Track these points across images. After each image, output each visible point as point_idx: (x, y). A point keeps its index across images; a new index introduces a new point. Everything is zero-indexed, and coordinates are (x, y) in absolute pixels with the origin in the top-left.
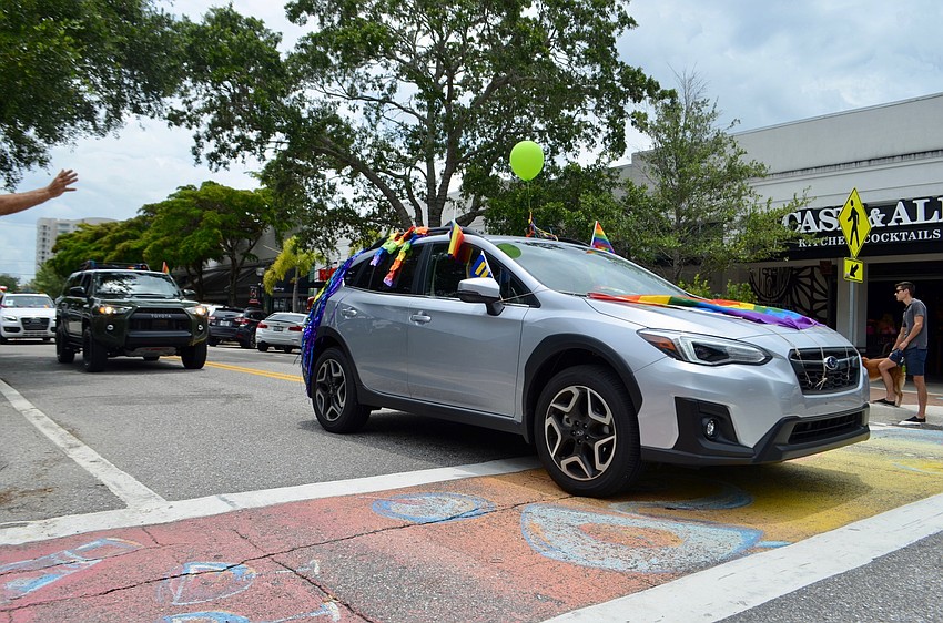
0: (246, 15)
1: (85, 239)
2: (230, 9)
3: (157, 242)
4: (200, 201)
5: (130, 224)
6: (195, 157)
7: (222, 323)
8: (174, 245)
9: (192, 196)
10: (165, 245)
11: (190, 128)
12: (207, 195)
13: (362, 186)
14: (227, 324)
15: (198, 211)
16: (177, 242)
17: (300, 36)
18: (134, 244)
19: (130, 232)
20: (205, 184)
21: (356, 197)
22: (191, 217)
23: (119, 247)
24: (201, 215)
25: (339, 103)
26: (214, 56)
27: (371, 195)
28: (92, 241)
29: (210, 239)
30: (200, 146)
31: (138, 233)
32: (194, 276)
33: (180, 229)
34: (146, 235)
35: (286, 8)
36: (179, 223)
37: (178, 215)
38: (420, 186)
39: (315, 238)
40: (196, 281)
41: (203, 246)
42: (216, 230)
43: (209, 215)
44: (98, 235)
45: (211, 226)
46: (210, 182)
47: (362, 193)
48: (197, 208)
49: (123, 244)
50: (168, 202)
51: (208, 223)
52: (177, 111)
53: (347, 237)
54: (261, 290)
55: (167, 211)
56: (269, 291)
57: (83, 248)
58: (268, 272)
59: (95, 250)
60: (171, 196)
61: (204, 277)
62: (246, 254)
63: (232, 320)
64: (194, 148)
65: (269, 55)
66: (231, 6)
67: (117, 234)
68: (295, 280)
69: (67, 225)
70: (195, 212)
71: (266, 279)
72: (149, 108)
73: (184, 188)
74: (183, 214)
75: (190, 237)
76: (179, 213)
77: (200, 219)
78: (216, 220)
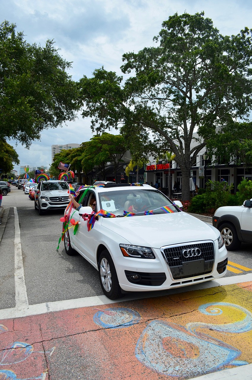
0: (108, 71)
1: (63, 156)
2: (103, 69)
3: (86, 158)
4: (101, 141)
5: (78, 150)
6: (92, 129)
8: (92, 158)
9: (98, 139)
10: (89, 159)
11: (91, 117)
12: (104, 138)
13: (157, 136)
15: (100, 145)
16: (93, 157)
17: (126, 79)
18: (79, 158)
19: (78, 153)
20: (103, 134)
21: (155, 140)
22: (98, 147)
23: (74, 159)
24: (102, 146)
25: (147, 101)
26: (94, 92)
27: (161, 139)
28: (66, 157)
29: (105, 156)
30: (94, 125)
31: (80, 153)
32: (102, 168)
33: (95, 152)
34: (83, 154)
35: (121, 68)
36: (94, 150)
37: (93, 147)
38: (181, 133)
39: (140, 157)
40: (103, 170)
41: (103, 159)
42: (107, 152)
43: (105, 146)
44: (68, 154)
45: (106, 150)
47: (157, 138)
48: (100, 144)
49: (75, 158)
50: (89, 142)
51: (104, 149)
52: (86, 111)
53: (152, 156)
54: (125, 174)
55: (90, 145)
56: (127, 175)
57: (63, 159)
58: (127, 168)
59: (67, 160)
60: (91, 139)
61: (106, 168)
62: (120, 160)
64: (91, 126)
65: (115, 89)
66: (103, 67)
67: (73, 154)
68: (137, 170)
69: (62, 147)
70: (99, 145)
71: (126, 170)
72: (69, 117)
74: (95, 146)
75: (98, 155)
76: (94, 146)
77: (101, 148)
78: (107, 148)
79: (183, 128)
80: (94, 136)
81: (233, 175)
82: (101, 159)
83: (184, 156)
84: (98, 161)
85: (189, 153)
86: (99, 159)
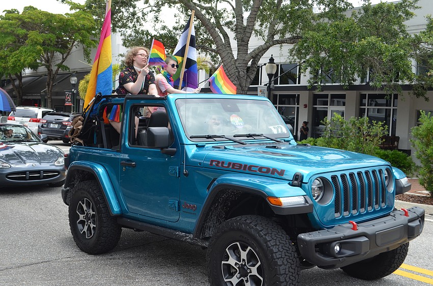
4: (24, 23)
7: (52, 126)
9: (16, 18)
12: (31, 18)
14: (56, 126)
20: (26, 9)
22: (18, 36)
24: (26, 34)
29: (34, 54)
36: (8, 40)
41: (28, 60)
42: (39, 47)
43: (33, 35)
46: (31, 7)
48: (22, 29)
51: (32, 41)
62: (60, 65)
63: (61, 123)
70: (21, 31)
73: (9, 12)
74: (11, 33)
75: (18, 52)
76: (7, 32)
77: (25, 37)
78: (39, 38)
79: (233, 7)
80: (5, 11)
81: (305, 106)
82: (24, 61)
83: (237, 63)
84: (19, 66)
85: (247, 57)
86: (20, 60)
